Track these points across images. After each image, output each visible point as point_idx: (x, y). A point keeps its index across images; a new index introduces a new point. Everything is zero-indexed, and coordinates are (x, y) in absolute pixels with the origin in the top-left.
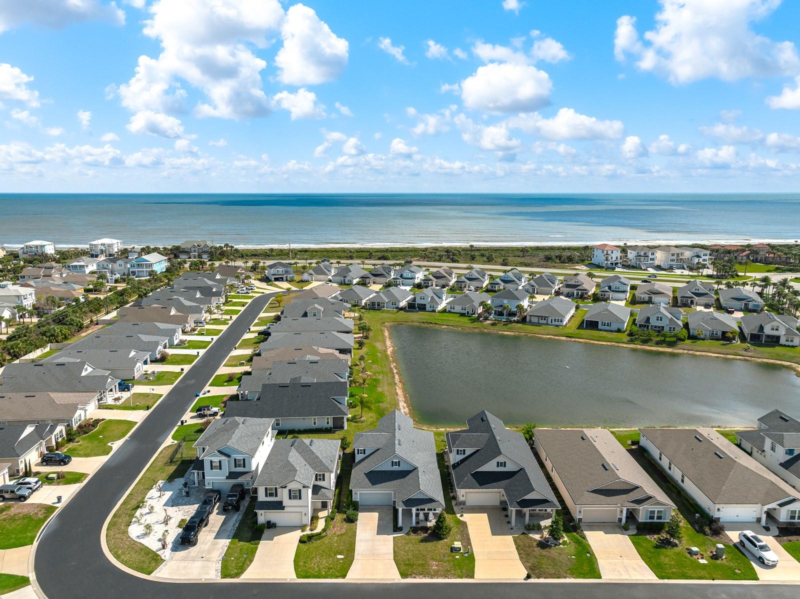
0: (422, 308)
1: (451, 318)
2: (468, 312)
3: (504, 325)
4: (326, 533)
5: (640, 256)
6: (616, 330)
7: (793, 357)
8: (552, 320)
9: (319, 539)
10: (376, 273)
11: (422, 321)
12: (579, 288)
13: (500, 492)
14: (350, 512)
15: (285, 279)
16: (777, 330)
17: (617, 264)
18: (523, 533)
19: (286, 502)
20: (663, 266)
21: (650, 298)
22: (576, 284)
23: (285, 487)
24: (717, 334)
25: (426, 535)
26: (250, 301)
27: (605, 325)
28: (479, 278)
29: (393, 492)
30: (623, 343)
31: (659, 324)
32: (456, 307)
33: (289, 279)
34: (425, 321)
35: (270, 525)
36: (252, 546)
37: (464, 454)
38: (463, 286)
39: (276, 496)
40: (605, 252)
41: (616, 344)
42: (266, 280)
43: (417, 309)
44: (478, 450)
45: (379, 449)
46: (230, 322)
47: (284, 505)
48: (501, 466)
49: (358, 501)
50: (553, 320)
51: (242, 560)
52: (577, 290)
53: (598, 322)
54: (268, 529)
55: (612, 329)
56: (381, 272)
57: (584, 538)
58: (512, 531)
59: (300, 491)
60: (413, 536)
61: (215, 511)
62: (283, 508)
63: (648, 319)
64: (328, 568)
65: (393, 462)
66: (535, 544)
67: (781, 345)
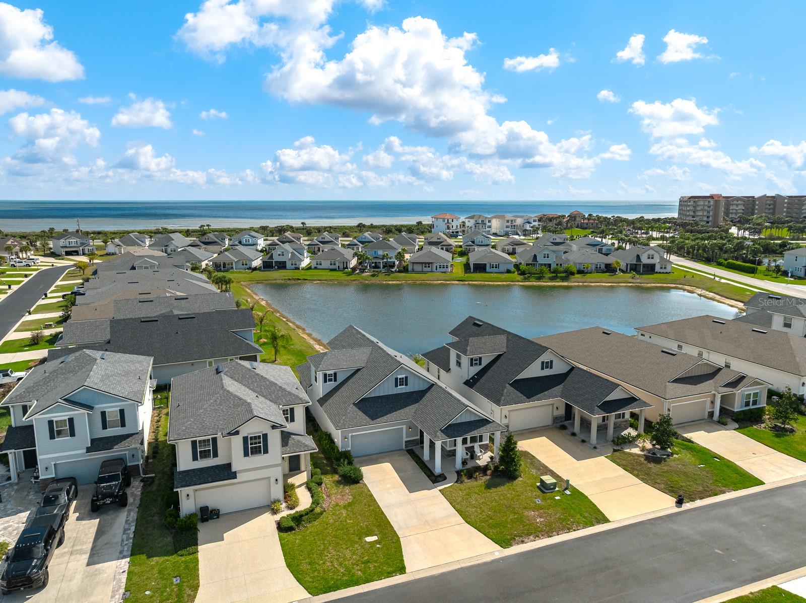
0: (282, 266)
1: (321, 273)
2: (339, 267)
3: (386, 275)
4: (322, 507)
5: (478, 224)
6: (506, 271)
7: (675, 280)
8: (436, 266)
9: (315, 519)
10: (207, 241)
11: (287, 278)
12: (441, 244)
13: (553, 405)
14: (345, 468)
15: (81, 253)
16: (652, 258)
17: (457, 232)
18: (615, 451)
19: (239, 462)
20: (499, 233)
21: (514, 249)
22: (439, 240)
23: (237, 433)
24: (600, 268)
25: (488, 477)
26: (35, 273)
27: (493, 267)
28: (332, 241)
29: (404, 427)
30: (518, 281)
31: (547, 261)
32: (323, 262)
33: (86, 252)
34: (290, 278)
35: (208, 514)
36: (183, 559)
37: (480, 364)
38: (316, 249)
39: (216, 455)
40: (446, 221)
41: (512, 283)
42: (53, 255)
43: (276, 267)
44: (500, 356)
45: (358, 370)
46: (10, 292)
47: (233, 470)
48: (547, 367)
49: (349, 451)
50: (438, 267)
51: (172, 591)
52: (441, 246)
53: (486, 264)
54: (205, 523)
55: (500, 271)
56: (213, 239)
57: (690, 441)
58: (598, 450)
59: (265, 436)
60: (468, 483)
61: (73, 516)
62: (234, 476)
63: (535, 256)
64: (363, 563)
65: (396, 379)
66: (642, 459)
67: (657, 273)
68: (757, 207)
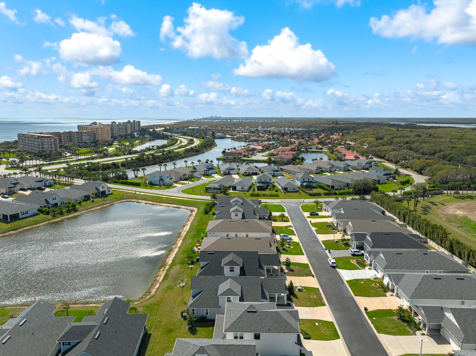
6: (34, 214)
16: (104, 188)
24: (82, 198)
27: (24, 214)
31: (55, 202)
53: (18, 213)
67: (107, 195)
68: (62, 138)
